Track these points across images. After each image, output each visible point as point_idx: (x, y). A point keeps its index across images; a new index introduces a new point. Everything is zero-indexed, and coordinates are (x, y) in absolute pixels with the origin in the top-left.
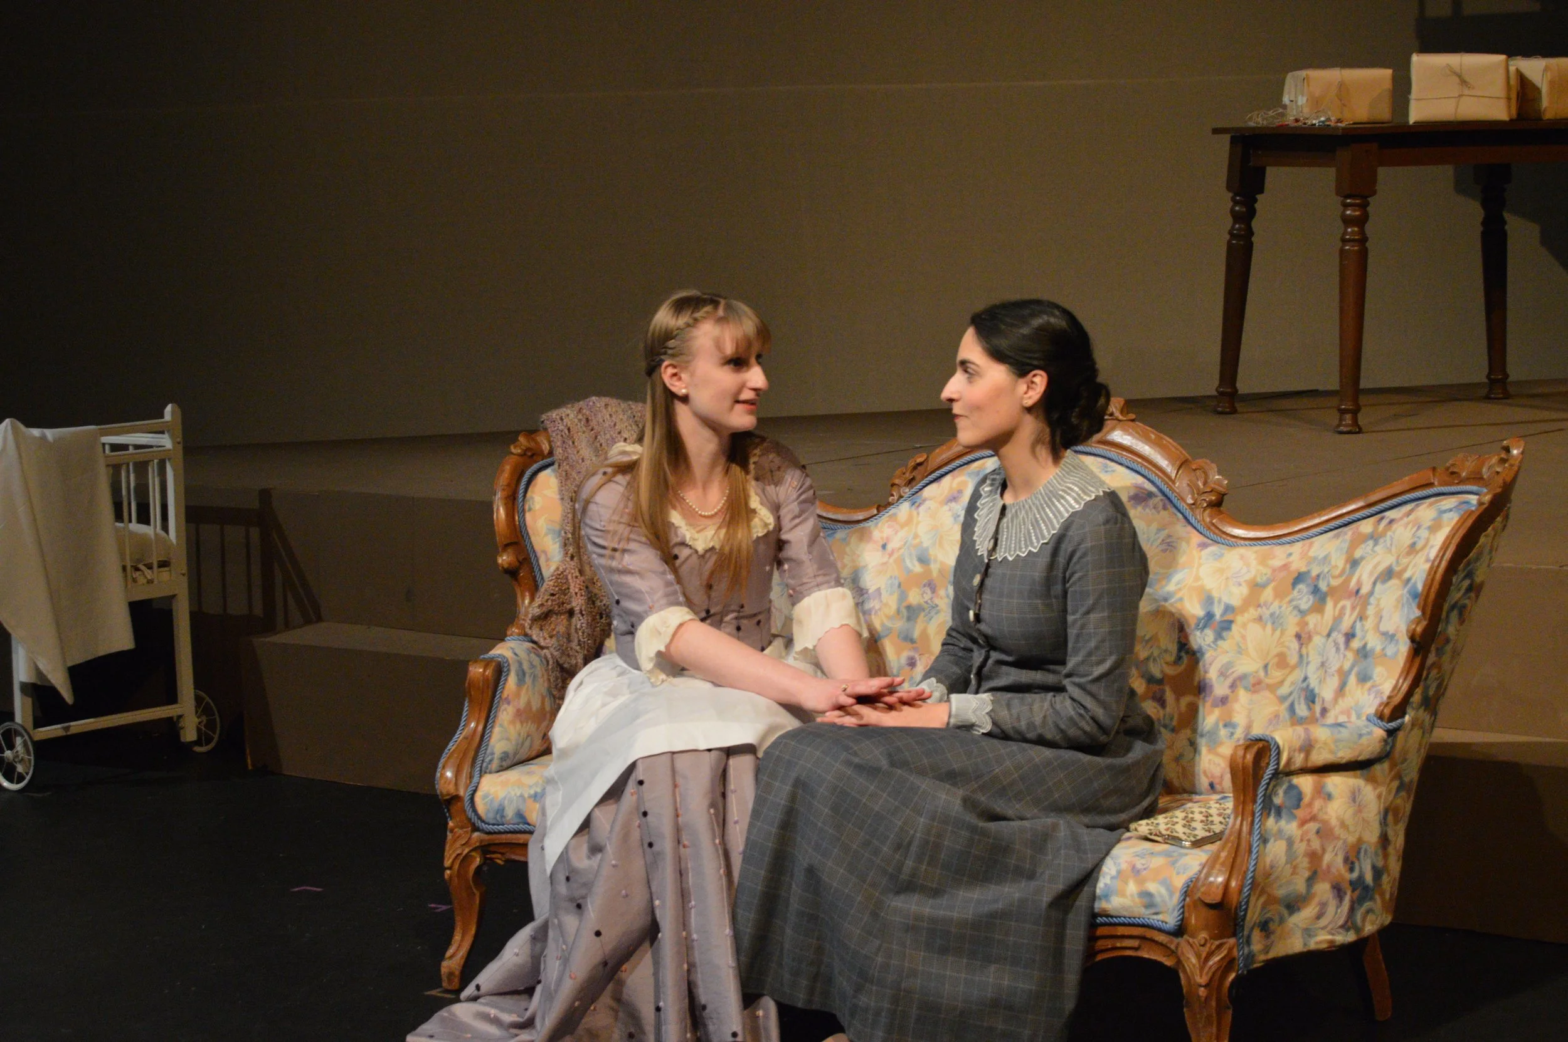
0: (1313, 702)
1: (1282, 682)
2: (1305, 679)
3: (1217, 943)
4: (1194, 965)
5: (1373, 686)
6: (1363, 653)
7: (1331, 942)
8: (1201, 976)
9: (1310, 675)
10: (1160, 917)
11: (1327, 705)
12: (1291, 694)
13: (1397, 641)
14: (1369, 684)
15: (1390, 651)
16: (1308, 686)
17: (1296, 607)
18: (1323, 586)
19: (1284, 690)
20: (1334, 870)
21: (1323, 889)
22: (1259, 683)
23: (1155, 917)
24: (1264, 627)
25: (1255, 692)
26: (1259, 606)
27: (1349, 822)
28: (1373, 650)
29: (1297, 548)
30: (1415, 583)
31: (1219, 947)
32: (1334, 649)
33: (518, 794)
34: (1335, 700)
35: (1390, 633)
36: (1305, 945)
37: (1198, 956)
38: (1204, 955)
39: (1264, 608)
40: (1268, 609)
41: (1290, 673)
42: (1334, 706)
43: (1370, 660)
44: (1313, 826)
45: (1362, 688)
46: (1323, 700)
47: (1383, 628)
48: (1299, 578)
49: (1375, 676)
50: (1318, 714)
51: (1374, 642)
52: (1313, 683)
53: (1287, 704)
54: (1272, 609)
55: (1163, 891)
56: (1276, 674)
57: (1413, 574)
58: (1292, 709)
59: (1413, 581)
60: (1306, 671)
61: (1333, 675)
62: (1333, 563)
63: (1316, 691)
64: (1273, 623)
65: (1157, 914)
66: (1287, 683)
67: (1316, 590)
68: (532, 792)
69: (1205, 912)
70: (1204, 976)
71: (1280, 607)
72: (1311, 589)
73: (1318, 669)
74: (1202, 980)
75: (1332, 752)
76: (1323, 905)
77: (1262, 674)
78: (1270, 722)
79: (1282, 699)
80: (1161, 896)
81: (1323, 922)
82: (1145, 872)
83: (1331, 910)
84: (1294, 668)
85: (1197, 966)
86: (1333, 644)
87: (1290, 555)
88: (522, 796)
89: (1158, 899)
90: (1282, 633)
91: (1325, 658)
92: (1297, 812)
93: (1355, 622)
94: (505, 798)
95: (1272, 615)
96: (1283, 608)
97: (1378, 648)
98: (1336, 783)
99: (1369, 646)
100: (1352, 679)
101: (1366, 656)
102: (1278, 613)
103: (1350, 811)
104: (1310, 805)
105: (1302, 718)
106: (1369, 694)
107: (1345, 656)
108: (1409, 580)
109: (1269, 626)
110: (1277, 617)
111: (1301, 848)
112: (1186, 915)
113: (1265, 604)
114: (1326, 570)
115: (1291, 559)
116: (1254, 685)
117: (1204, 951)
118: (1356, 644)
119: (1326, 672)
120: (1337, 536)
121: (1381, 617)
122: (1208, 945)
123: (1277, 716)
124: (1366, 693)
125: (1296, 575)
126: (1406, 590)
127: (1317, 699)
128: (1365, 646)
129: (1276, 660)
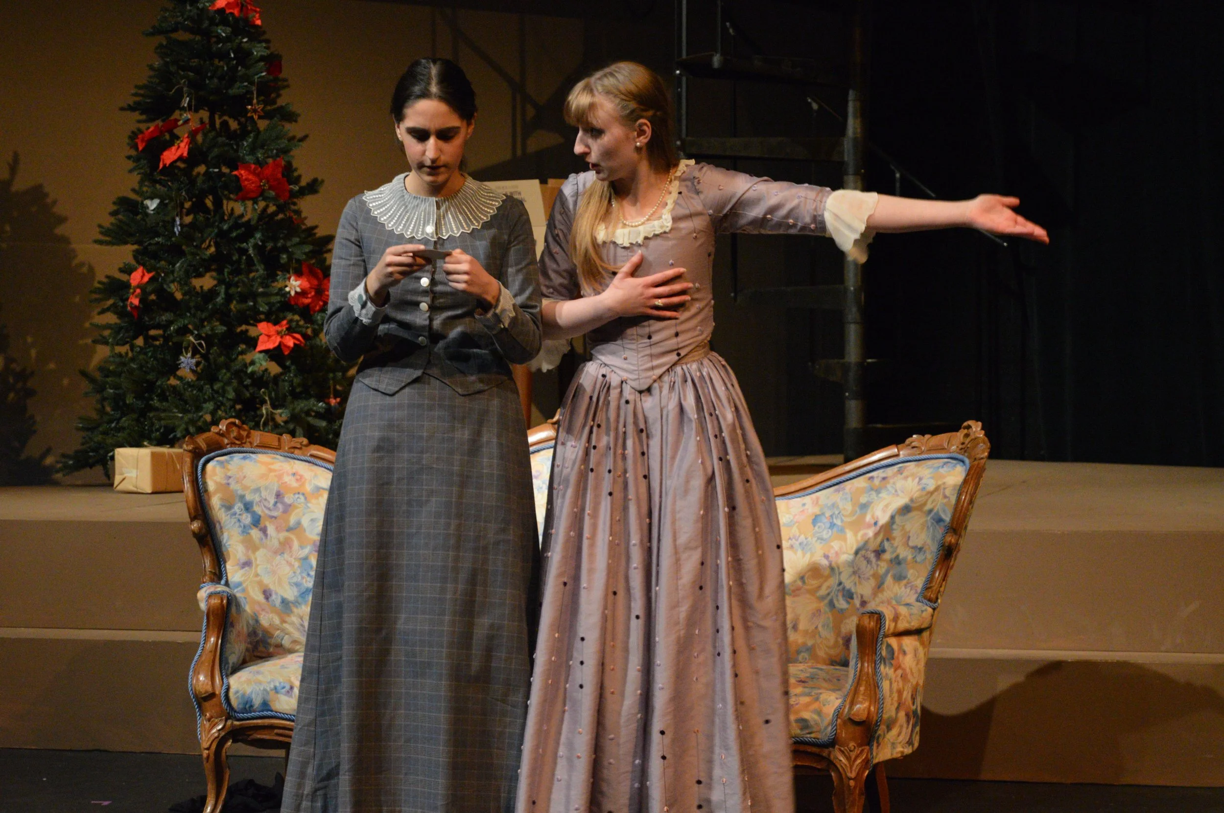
0: (852, 598)
1: (819, 587)
2: (840, 584)
3: (860, 749)
4: (846, 765)
5: (908, 583)
6: (897, 561)
7: (902, 752)
8: (851, 772)
9: (843, 580)
10: (813, 735)
11: (865, 599)
12: (828, 594)
13: (925, 552)
14: (905, 582)
15: (919, 559)
16: (844, 588)
17: (820, 539)
18: (838, 522)
19: (823, 592)
20: (907, 703)
21: (902, 714)
22: (799, 589)
23: (808, 736)
24: (795, 553)
25: (794, 596)
26: (790, 539)
27: (914, 671)
28: (905, 559)
29: (808, 500)
30: (938, 511)
31: (862, 751)
32: (865, 562)
33: (262, 689)
34: (875, 594)
35: (919, 546)
36: (892, 754)
37: (848, 758)
38: (853, 757)
39: (794, 540)
40: (797, 540)
41: (825, 581)
42: (874, 599)
43: (903, 566)
44: (900, 672)
45: (899, 584)
46: (862, 596)
47: (911, 544)
48: (816, 519)
49: (909, 576)
50: (858, 605)
51: (904, 553)
52: (848, 584)
53: (826, 601)
54: (800, 540)
55: (816, 717)
56: (814, 583)
57: (935, 506)
58: (831, 604)
59: (935, 510)
60: (839, 578)
61: (869, 579)
62: (841, 506)
63: (853, 590)
64: (803, 549)
65: (809, 733)
66: (824, 587)
67: (832, 525)
68: (272, 686)
69: (852, 728)
70: (853, 772)
71: (806, 539)
72: (828, 525)
73: (850, 576)
74: (853, 775)
75: (909, 623)
76: (901, 727)
77: (799, 583)
78: (814, 615)
79: (822, 598)
80: (815, 721)
81: (901, 738)
82: (797, 706)
83: (904, 730)
84: (827, 578)
85: (848, 765)
86: (863, 558)
87: (804, 505)
88: (265, 690)
89: (812, 723)
90: (812, 555)
91: (856, 569)
92: (893, 662)
93: (882, 542)
94: (252, 692)
95: (800, 544)
96: (810, 539)
97: (910, 557)
98: (909, 643)
99: (901, 557)
100: (889, 580)
101: (899, 563)
102: (805, 542)
103: (915, 663)
104: (898, 658)
105: (842, 610)
106: (906, 588)
107: (878, 565)
108: (930, 511)
109: (800, 552)
110: (806, 545)
111: (895, 686)
112: (839, 731)
113: (794, 537)
114: (837, 512)
115: (806, 507)
116: (794, 591)
117: (853, 755)
118: (887, 556)
119: (859, 577)
120: (838, 491)
121: (909, 537)
122: (856, 750)
123: (819, 610)
124: (903, 588)
125: (814, 517)
126: (929, 518)
127: (855, 596)
128: (897, 557)
129: (810, 573)
